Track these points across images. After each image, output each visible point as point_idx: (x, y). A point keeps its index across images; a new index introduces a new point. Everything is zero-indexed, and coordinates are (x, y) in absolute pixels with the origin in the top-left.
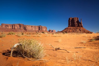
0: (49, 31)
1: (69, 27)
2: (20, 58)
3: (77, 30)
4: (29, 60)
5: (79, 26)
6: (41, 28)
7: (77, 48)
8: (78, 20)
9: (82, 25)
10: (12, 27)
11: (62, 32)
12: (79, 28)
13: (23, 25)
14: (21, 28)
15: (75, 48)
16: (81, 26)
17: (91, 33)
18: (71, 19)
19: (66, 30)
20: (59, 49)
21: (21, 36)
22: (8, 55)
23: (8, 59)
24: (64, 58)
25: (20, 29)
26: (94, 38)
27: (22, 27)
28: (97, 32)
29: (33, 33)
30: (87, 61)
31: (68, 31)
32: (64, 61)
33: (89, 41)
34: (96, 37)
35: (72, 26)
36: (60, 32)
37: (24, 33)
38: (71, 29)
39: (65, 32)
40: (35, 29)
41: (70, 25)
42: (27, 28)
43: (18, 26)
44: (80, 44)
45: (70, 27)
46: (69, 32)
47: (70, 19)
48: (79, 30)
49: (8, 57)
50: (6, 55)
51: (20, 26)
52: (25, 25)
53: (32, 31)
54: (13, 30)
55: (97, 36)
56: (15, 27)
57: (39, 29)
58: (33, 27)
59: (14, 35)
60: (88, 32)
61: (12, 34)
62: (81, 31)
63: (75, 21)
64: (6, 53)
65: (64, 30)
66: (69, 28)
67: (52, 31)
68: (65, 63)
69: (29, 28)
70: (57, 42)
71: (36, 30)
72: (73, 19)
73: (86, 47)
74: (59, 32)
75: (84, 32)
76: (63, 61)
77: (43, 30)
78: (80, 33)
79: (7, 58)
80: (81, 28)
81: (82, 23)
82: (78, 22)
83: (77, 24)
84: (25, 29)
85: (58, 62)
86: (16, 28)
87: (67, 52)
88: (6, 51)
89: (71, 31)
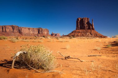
0: (52, 35)
1: (77, 29)
2: (24, 69)
3: (87, 33)
4: (37, 72)
5: (89, 28)
6: (41, 31)
7: (90, 56)
8: (89, 21)
9: (93, 27)
10: (3, 29)
11: (68, 36)
12: (89, 31)
13: (17, 27)
14: (15, 31)
15: (88, 56)
16: (93, 29)
17: (105, 37)
18: (80, 20)
19: (74, 33)
20: (68, 57)
21: (16, 41)
22: (7, 66)
23: (10, 71)
24: (79, 69)
25: (13, 32)
26: (111, 44)
27: (16, 29)
28: (112, 36)
29: (30, 37)
30: (108, 72)
31: (75, 35)
32: (80, 72)
33: (104, 48)
34: (112, 43)
35: (81, 28)
36: (66, 36)
37: (19, 38)
38: (79, 32)
39: (73, 36)
40: (33, 33)
41: (78, 28)
42: (22, 31)
43: (11, 28)
44: (94, 51)
45: (79, 29)
46: (78, 36)
47: (78, 20)
48: (89, 33)
49: (8, 69)
50: (5, 67)
51: (13, 28)
52: (19, 27)
53: (29, 34)
54: (3, 33)
55: (113, 41)
56: (6, 29)
57: (39, 33)
58: (30, 30)
59: (7, 40)
60: (101, 36)
61: (4, 39)
62: (91, 34)
63: (85, 22)
64: (3, 64)
65: (71, 34)
66: (78, 31)
67: (56, 35)
68: (83, 74)
69: (25, 31)
70: (65, 49)
71: (35, 33)
72: (82, 20)
73: (101, 54)
74: (64, 36)
75: (96, 36)
76: (78, 72)
77: (44, 33)
78: (91, 37)
79: (8, 71)
80: (93, 31)
81: (93, 24)
82: (88, 23)
83: (87, 26)
84: (20, 32)
85: (75, 74)
86: (8, 30)
87: (79, 61)
88: (3, 62)
89: (79, 35)
